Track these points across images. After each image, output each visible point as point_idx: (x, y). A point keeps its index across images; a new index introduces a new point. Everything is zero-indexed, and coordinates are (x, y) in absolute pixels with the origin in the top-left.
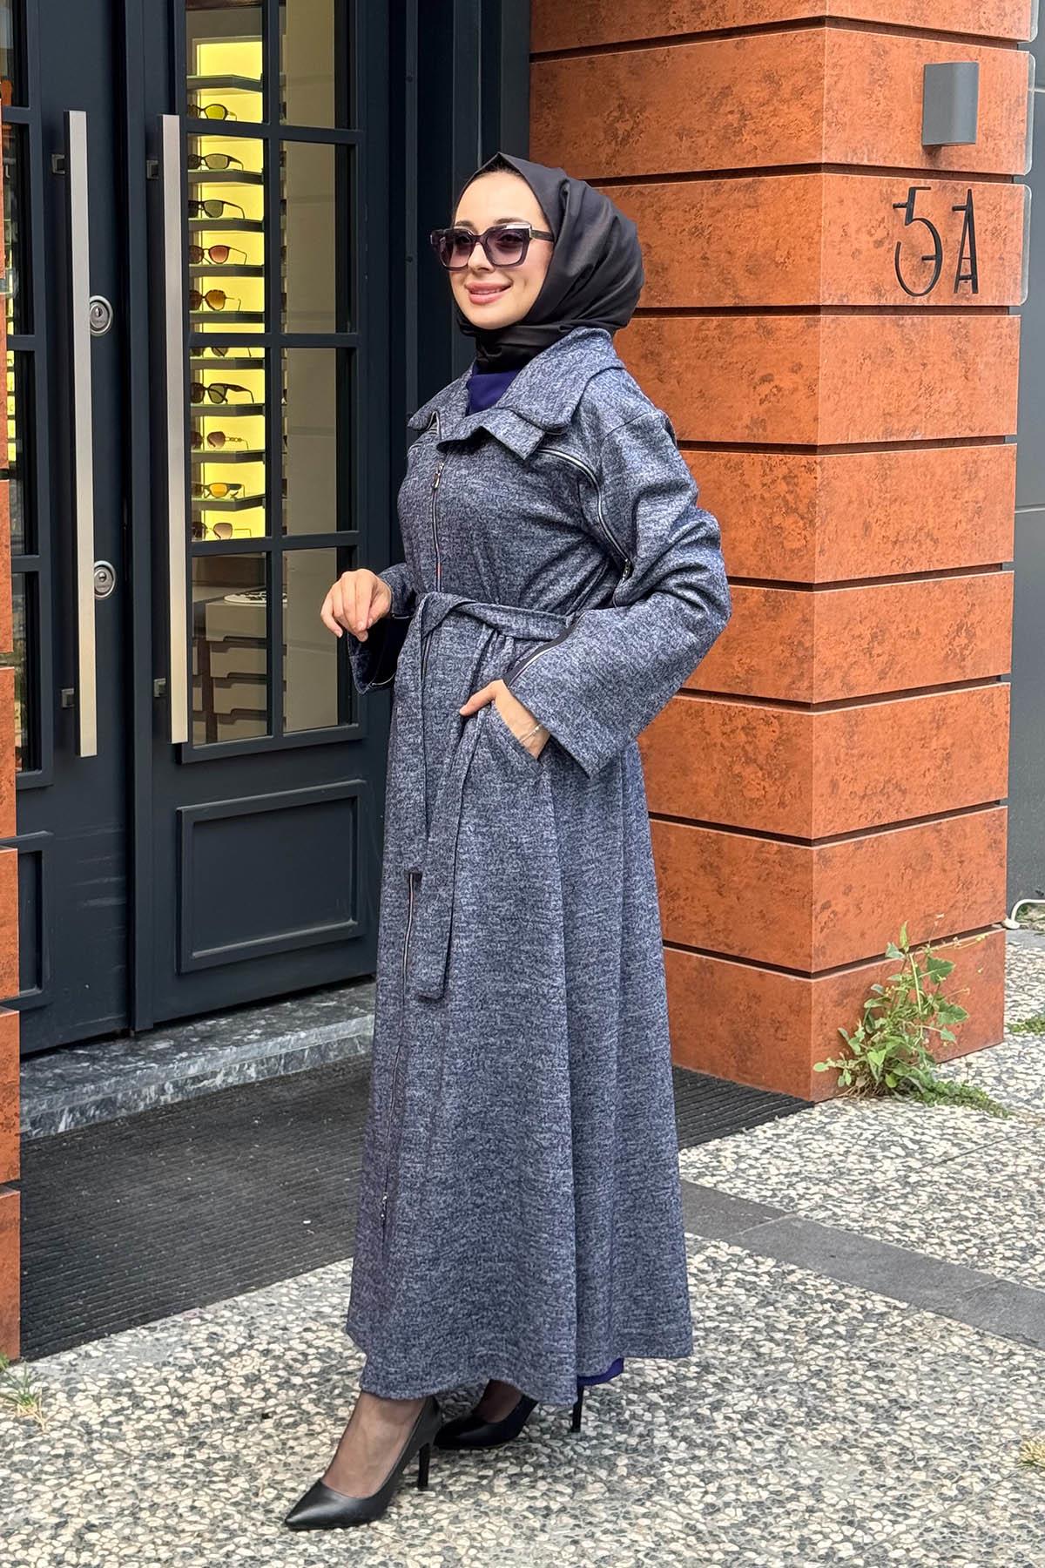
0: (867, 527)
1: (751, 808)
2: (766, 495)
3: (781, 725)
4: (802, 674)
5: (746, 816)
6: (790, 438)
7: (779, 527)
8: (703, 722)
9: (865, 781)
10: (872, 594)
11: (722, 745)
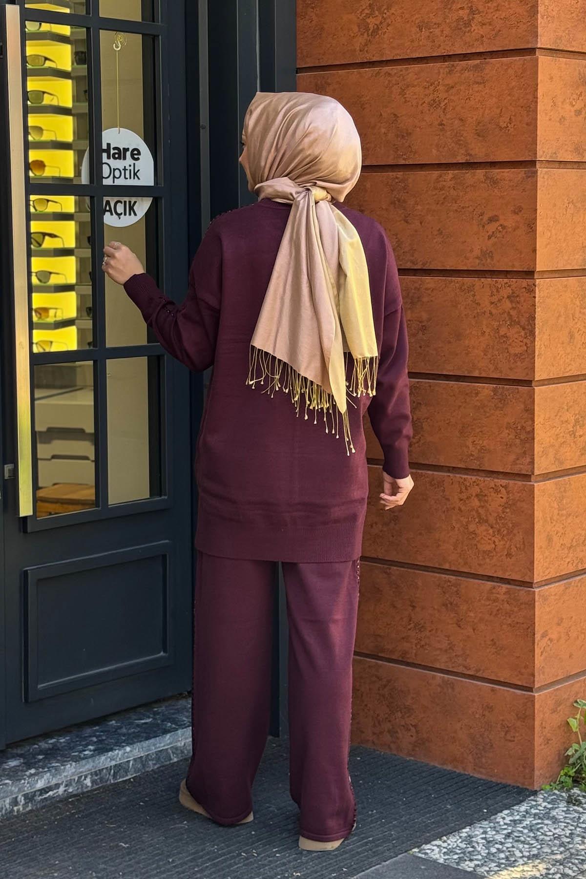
0: (571, 336)
1: (484, 559)
2: (494, 311)
3: (508, 493)
4: (525, 453)
5: (480, 565)
6: (513, 266)
7: (505, 336)
8: (444, 491)
9: (572, 535)
10: (575, 388)
11: (460, 509)
